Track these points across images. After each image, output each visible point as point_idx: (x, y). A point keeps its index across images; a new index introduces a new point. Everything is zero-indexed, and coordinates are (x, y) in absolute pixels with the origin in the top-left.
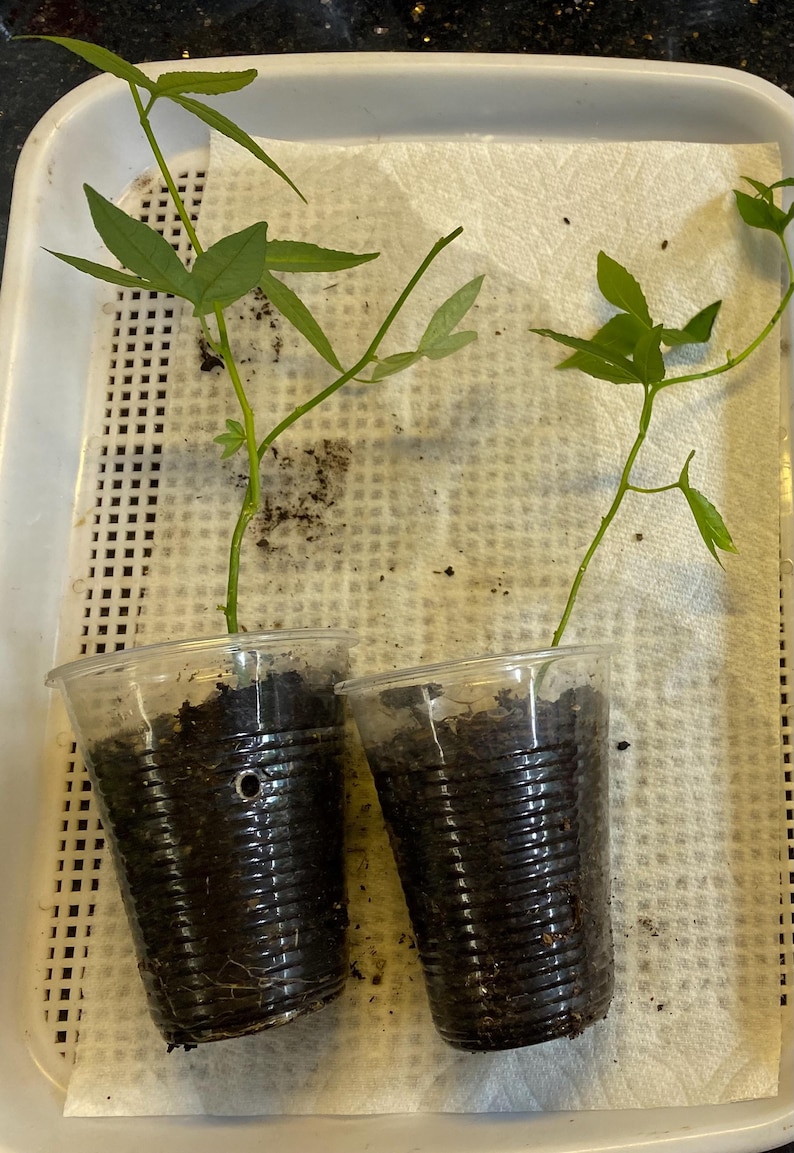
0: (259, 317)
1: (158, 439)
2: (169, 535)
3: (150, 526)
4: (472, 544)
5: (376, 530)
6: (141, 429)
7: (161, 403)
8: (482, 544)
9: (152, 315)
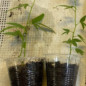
0: (19, 9)
1: (4, 25)
2: (5, 38)
3: (3, 37)
4: (46, 40)
5: (33, 38)
6: (2, 24)
7: (5, 20)
8: (47, 40)
9: (5, 9)
